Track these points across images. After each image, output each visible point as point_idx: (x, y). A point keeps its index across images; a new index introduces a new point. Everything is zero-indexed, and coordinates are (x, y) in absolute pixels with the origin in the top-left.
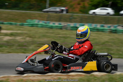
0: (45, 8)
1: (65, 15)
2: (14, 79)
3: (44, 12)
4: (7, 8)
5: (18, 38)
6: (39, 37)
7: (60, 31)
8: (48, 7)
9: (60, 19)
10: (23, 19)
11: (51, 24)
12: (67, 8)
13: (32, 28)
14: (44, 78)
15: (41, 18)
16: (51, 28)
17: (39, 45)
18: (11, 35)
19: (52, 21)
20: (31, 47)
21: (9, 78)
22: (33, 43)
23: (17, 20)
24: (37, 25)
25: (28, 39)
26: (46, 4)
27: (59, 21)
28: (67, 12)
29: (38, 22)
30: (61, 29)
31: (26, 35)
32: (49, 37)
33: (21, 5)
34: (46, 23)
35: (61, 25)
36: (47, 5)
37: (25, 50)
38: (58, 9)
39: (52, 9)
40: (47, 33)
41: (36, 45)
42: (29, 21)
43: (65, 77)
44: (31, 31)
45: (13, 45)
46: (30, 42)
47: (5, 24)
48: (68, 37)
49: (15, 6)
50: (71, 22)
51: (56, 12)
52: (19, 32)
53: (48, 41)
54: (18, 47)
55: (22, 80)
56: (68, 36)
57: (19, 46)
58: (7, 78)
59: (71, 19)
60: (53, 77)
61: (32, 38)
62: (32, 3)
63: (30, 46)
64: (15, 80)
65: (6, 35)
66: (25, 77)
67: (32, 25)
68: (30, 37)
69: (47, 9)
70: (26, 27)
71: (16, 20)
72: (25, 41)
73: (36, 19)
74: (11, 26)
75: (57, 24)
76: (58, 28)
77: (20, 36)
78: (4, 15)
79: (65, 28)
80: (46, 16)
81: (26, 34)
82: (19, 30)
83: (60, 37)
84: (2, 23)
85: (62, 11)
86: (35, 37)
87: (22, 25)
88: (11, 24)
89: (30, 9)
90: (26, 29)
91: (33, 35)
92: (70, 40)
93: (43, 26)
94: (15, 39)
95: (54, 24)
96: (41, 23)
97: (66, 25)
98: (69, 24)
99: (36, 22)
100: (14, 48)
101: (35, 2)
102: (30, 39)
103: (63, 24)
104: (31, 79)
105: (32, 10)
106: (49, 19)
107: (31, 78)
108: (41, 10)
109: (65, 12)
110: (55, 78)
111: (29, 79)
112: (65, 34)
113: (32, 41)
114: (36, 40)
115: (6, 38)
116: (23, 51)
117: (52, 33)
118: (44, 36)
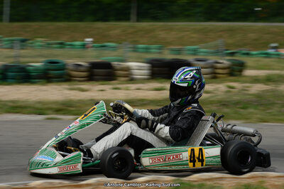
2: (277, 183)
4: (258, 17)
18: (268, 80)
21: (264, 179)
45: (272, 104)
47: (253, 55)
58: (260, 180)
64: (280, 183)
65: (256, 80)
74: (267, 60)
78: (252, 36)
84: (248, 54)
88: (268, 55)
100: (275, 110)
115: (257, 88)
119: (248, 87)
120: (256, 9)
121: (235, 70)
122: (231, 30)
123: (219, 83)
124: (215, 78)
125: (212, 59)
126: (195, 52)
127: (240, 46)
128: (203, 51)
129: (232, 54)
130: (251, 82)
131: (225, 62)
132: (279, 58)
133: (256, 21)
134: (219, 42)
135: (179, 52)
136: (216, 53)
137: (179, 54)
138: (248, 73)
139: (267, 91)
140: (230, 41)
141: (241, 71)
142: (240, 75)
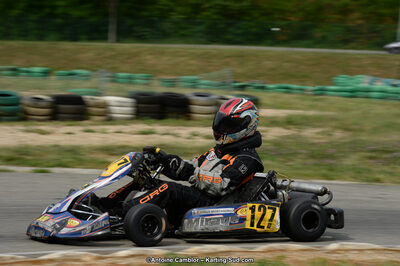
0: (394, 40)
2: (301, 259)
3: (390, 50)
4: (275, 40)
5: (309, 133)
6: (375, 130)
10: (325, 74)
13: (351, 102)
17: (374, 154)
18: (289, 122)
20: (350, 161)
21: (284, 254)
22: (354, 147)
23: (304, 76)
24: (368, 91)
25: (338, 135)
26: (396, 28)
29: (371, 83)
31: (334, 124)
33: (318, 33)
34: (395, 86)
37: (331, 170)
41: (363, 154)
42: (342, 79)
44: (347, 110)
45: (295, 154)
46: (345, 143)
47: (268, 89)
49: (299, 36)
52: (311, 113)
54: (310, 161)
55: (324, 262)
57: (312, 156)
58: (280, 254)
61: (351, 133)
62: (352, 25)
63: (344, 157)
65: (273, 122)
66: (334, 252)
67: (353, 94)
68: (347, 129)
69: (399, 41)
70: (332, 99)
71: (303, 78)
72: (330, 143)
73: (364, 73)
74: (287, 97)
77: (315, 127)
78: (269, 64)
80: (397, 63)
81: (333, 119)
82: (311, 107)
84: (263, 88)
86: (362, 131)
87: (322, 92)
88: (288, 90)
89: (345, 42)
90: (333, 105)
91: (356, 124)
93: (385, 96)
94: (300, 136)
96: (380, 85)
99: (363, 81)
100: (297, 162)
101: (360, 22)
102: (346, 135)
104: (351, 261)
105: (353, 45)
107: (352, 256)
108: (380, 46)
111: (346, 259)
113: (351, 142)
114: (364, 137)
115: (274, 133)
116: (324, 172)
120: (274, 29)
122: (241, 56)
125: (216, 94)
126: (194, 84)
127: (253, 77)
128: (205, 82)
129: (242, 88)
130: (267, 126)
132: (302, 94)
133: (272, 45)
134: (225, 71)
135: (172, 83)
136: (223, 85)
137: (173, 86)
138: (263, 112)
139: (288, 137)
140: (239, 70)
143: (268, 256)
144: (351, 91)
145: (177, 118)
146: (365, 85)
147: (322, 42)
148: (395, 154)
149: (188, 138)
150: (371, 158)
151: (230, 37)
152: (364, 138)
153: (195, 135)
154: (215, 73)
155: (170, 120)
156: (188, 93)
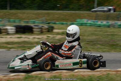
0: (94, 8)
1: (113, 14)
2: (66, 75)
3: (92, 11)
4: (59, 9)
6: (88, 36)
7: (108, 29)
8: (96, 7)
9: (107, 18)
10: (73, 19)
11: (99, 23)
12: (114, 7)
13: (81, 27)
14: (93, 73)
15: (90, 18)
16: (99, 26)
17: (88, 43)
18: (63, 34)
19: (100, 20)
21: (61, 73)
23: (67, 20)
24: (86, 24)
26: (94, 5)
27: (106, 20)
28: (114, 11)
29: (87, 21)
30: (109, 27)
32: (97, 35)
33: (71, 6)
34: (94, 22)
35: (108, 23)
36: (96, 5)
38: (106, 9)
39: (100, 9)
40: (95, 31)
41: (85, 43)
42: (78, 20)
43: (114, 73)
48: (116, 35)
49: (65, 7)
50: (118, 20)
51: (104, 11)
53: (96, 39)
55: (73, 75)
56: (116, 33)
58: (60, 73)
59: (118, 17)
60: (102, 73)
62: (81, 4)
64: (67, 75)
65: (58, 34)
66: (76, 72)
69: (95, 9)
73: (85, 18)
74: (62, 26)
75: (105, 23)
76: (106, 27)
78: (56, 16)
79: (113, 26)
80: (95, 15)
83: (108, 35)
84: (55, 23)
85: (110, 10)
86: (85, 36)
88: (62, 24)
89: (79, 9)
91: (83, 34)
92: (118, 37)
93: (91, 25)
95: (102, 22)
96: (90, 22)
97: (113, 23)
98: (117, 22)
101: (83, 3)
103: (111, 22)
104: (81, 75)
105: (81, 10)
106: (97, 18)
107: (81, 73)
108: (89, 10)
109: (112, 11)
110: (104, 73)
112: (113, 32)
115: (58, 37)
117: (100, 31)
118: (93, 34)
119: (55, 36)
121: (50, 30)
122: (48, 14)
123: (44, 35)
124: (42, 33)
125: (41, 25)
126: (34, 23)
127: (52, 20)
128: (37, 22)
129: (49, 23)
130: (56, 35)
131: (46, 26)
132: (67, 25)
133: (57, 10)
134: (43, 18)
135: (27, 22)
136: (42, 23)
137: (28, 23)
138: (55, 31)
139: (62, 38)
140: (48, 18)
141: (52, 30)
142: (52, 32)
143: (56, 74)
144: (81, 24)
145: (29, 33)
146: (85, 22)
147: (73, 9)
148: (94, 42)
149: (32, 39)
150: (87, 44)
151: (45, 8)
152: (85, 38)
153: (34, 38)
154: (40, 19)
155: (27, 34)
156: (32, 25)
